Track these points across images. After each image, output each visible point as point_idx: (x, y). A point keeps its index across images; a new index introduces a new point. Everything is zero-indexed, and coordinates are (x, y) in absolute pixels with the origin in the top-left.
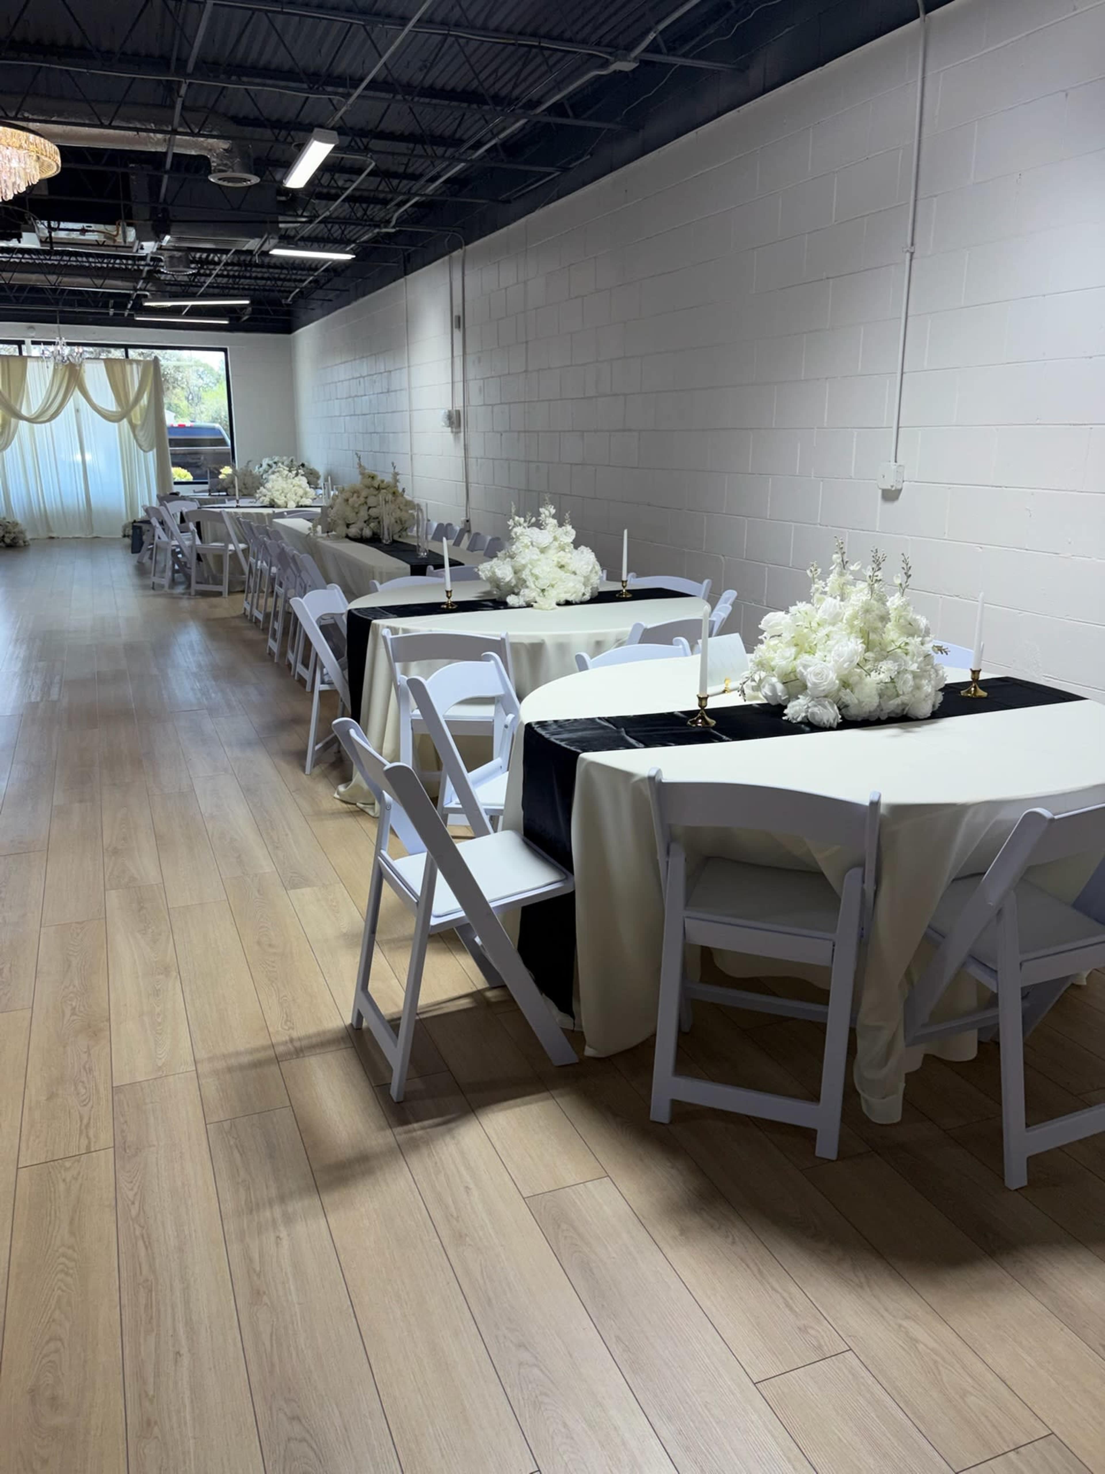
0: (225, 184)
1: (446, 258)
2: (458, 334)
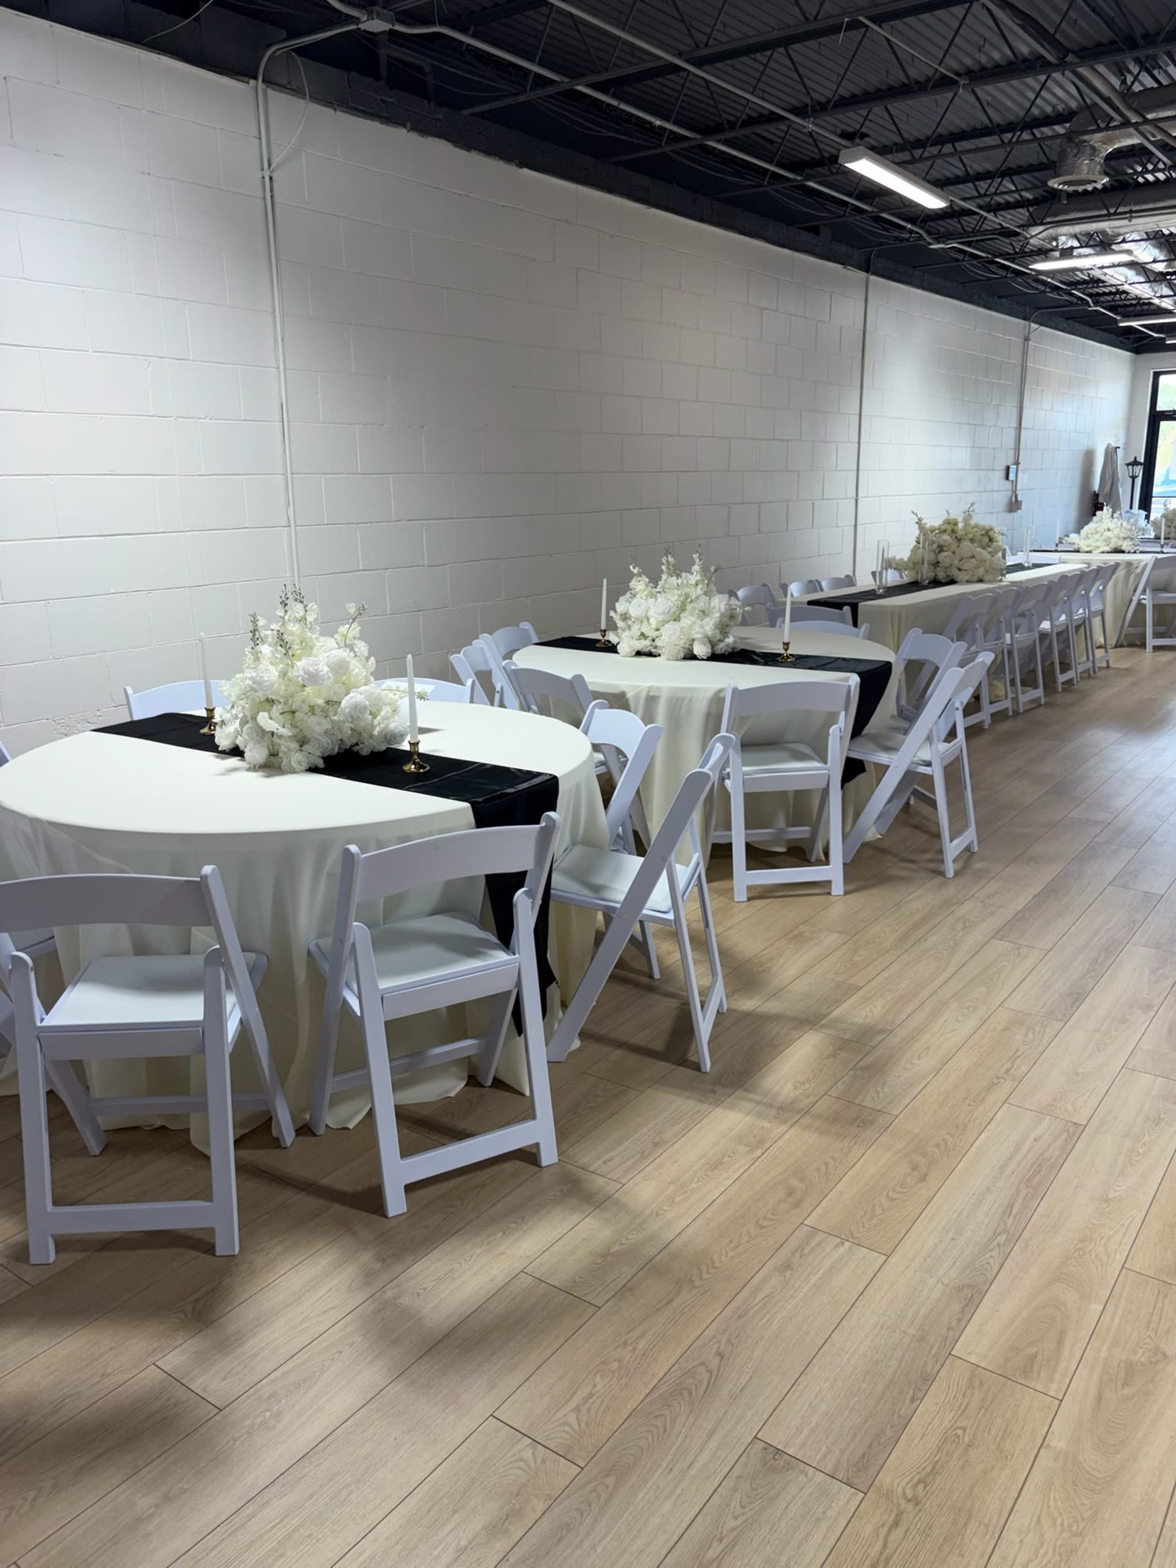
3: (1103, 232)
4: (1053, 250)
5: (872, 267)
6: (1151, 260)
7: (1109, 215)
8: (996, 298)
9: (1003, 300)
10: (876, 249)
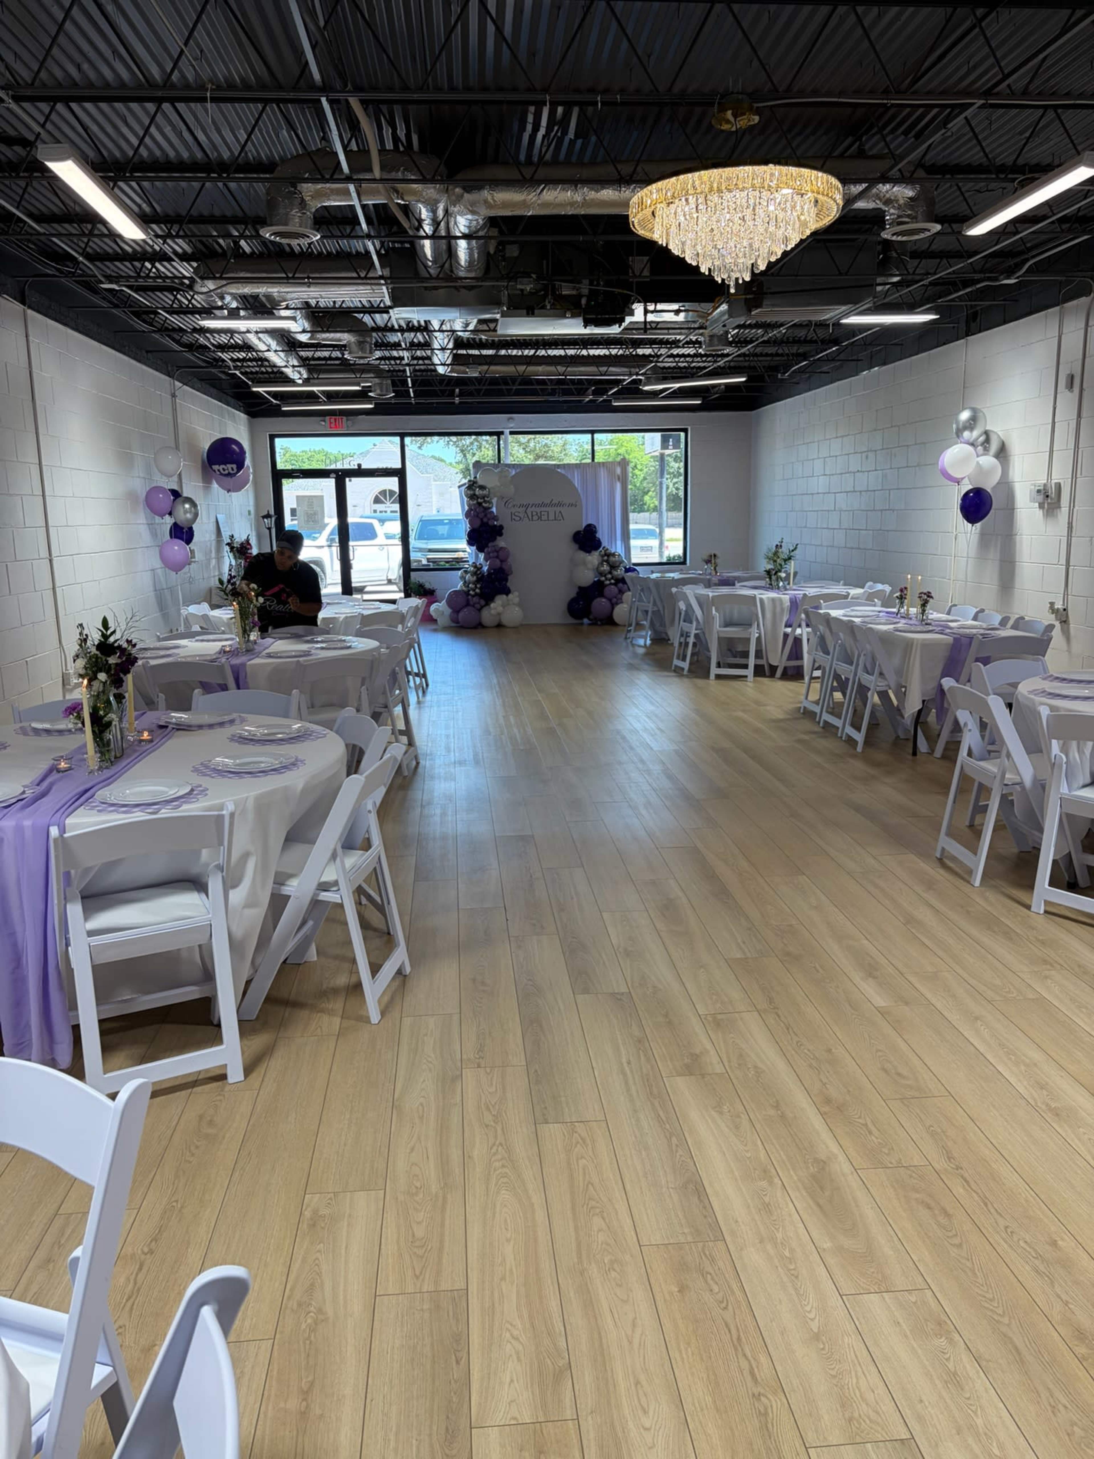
0: (899, 238)
1: (1057, 308)
2: (1068, 400)
3: (269, 297)
4: (221, 308)
5: (27, 301)
6: (300, 330)
7: (288, 278)
8: (144, 352)
9: (149, 354)
10: (31, 279)
